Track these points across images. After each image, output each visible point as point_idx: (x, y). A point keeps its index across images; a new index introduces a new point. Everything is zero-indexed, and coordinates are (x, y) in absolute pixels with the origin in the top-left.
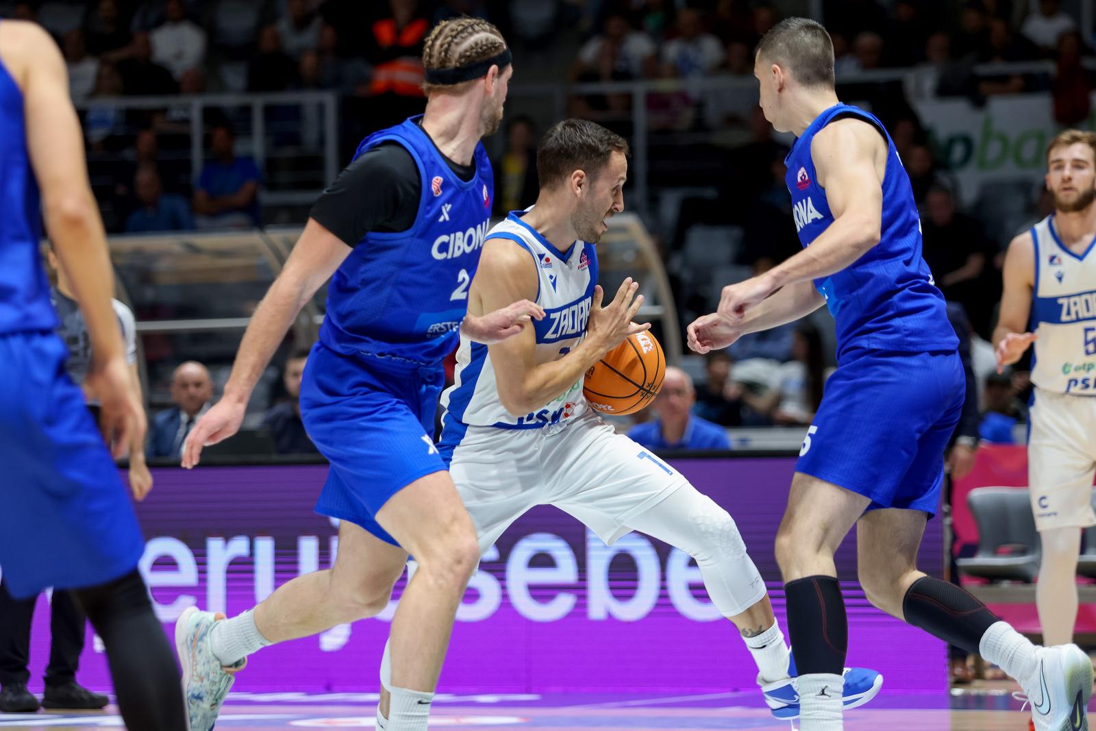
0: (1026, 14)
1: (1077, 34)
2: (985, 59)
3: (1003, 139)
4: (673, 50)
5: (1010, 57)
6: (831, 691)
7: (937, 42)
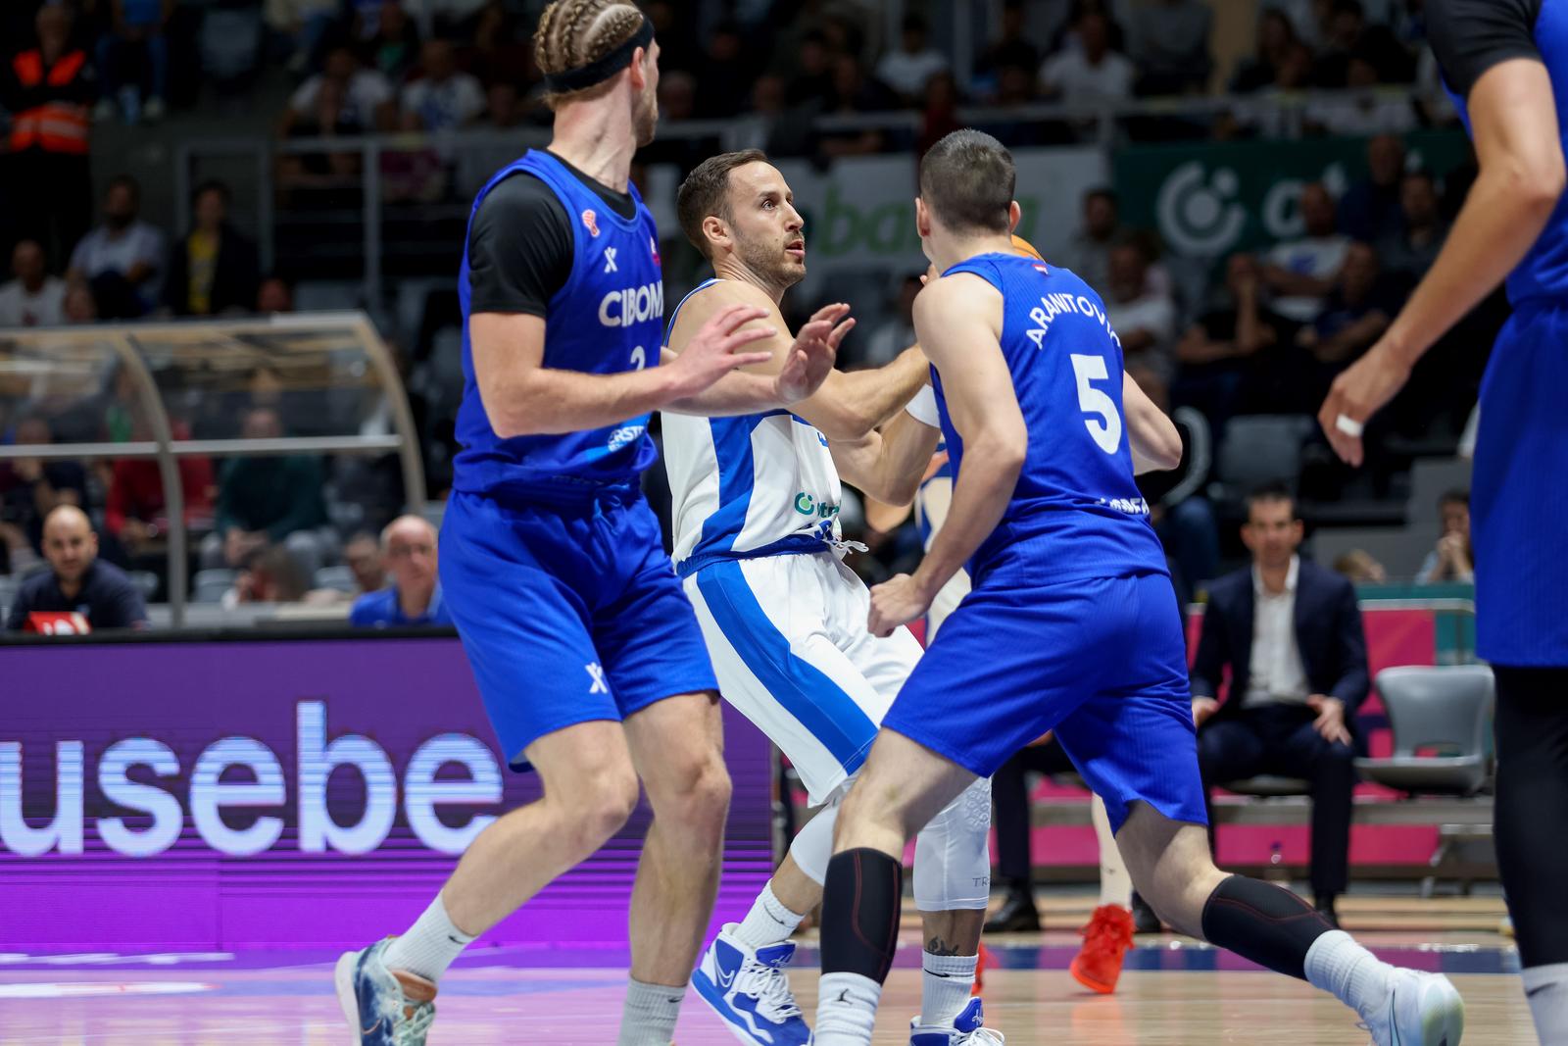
0: (883, 50)
1: (947, 77)
2: (830, 108)
3: (853, 214)
4: (415, 95)
5: (862, 105)
6: (854, 997)
7: (767, 86)
